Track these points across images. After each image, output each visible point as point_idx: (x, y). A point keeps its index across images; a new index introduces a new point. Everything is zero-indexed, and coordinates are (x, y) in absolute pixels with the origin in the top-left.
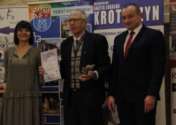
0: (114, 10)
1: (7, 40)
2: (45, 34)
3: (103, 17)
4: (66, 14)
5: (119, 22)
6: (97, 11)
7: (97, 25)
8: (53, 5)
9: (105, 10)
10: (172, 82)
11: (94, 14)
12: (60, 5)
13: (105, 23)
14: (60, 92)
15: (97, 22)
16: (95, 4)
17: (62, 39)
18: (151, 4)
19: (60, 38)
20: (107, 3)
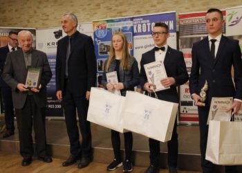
0: (146, 24)
2: (103, 40)
3: (139, 28)
4: (116, 26)
5: (149, 30)
6: (135, 24)
7: (135, 33)
8: (108, 21)
9: (140, 24)
11: (133, 26)
12: (112, 21)
13: (141, 32)
15: (135, 31)
16: (134, 20)
18: (169, 20)
20: (141, 19)
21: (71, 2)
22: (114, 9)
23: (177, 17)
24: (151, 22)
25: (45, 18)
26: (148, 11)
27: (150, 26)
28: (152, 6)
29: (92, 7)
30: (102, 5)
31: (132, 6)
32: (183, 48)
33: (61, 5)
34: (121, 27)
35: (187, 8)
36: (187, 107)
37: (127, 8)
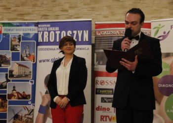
0: (55, 31)
3: (46, 36)
4: (15, 32)
6: (40, 31)
7: (40, 42)
8: (4, 24)
9: (47, 31)
10: (96, 87)
11: (38, 34)
12: (10, 25)
13: (47, 41)
14: (8, 94)
15: (40, 39)
16: (39, 26)
17: (11, 52)
19: (10, 51)
20: (49, 26)
22: (13, 9)
23: (93, 26)
26: (57, 17)
27: (60, 35)
31: (37, 9)
32: (99, 64)
34: (21, 33)
35: (105, 17)
37: (31, 10)
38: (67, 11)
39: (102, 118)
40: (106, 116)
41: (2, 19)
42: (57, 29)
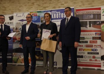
0: (58, 14)
1: (23, 23)
3: (55, 16)
4: (42, 15)
5: (60, 17)
6: (52, 14)
8: (38, 12)
9: (55, 14)
12: (40, 12)
13: (55, 18)
15: (52, 17)
16: (52, 12)
19: (41, 23)
20: (56, 11)
21: (19, 1)
22: (41, 5)
23: (75, 10)
24: (61, 13)
25: (4, 9)
26: (59, 7)
27: (61, 15)
28: (62, 5)
29: (30, 4)
30: (35, 4)
31: (51, 4)
33: (13, 2)
35: (80, 6)
36: (80, 59)
37: (48, 5)
38: (63, 5)
39: (80, 50)
40: (81, 49)
41: (37, 10)
42: (59, 12)
